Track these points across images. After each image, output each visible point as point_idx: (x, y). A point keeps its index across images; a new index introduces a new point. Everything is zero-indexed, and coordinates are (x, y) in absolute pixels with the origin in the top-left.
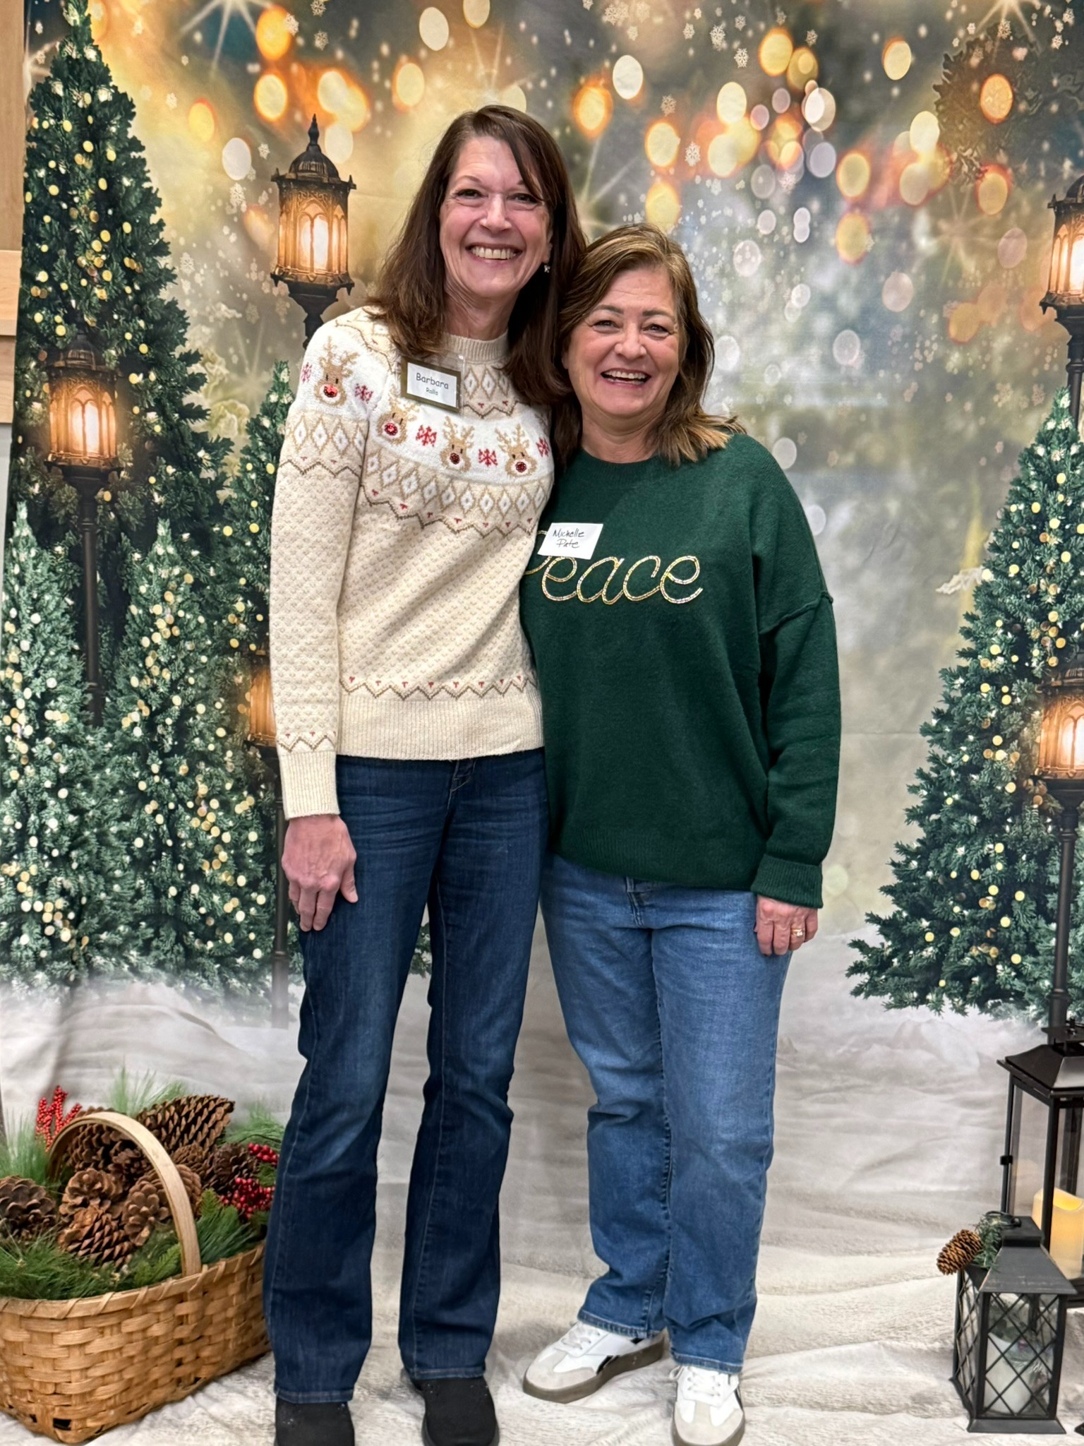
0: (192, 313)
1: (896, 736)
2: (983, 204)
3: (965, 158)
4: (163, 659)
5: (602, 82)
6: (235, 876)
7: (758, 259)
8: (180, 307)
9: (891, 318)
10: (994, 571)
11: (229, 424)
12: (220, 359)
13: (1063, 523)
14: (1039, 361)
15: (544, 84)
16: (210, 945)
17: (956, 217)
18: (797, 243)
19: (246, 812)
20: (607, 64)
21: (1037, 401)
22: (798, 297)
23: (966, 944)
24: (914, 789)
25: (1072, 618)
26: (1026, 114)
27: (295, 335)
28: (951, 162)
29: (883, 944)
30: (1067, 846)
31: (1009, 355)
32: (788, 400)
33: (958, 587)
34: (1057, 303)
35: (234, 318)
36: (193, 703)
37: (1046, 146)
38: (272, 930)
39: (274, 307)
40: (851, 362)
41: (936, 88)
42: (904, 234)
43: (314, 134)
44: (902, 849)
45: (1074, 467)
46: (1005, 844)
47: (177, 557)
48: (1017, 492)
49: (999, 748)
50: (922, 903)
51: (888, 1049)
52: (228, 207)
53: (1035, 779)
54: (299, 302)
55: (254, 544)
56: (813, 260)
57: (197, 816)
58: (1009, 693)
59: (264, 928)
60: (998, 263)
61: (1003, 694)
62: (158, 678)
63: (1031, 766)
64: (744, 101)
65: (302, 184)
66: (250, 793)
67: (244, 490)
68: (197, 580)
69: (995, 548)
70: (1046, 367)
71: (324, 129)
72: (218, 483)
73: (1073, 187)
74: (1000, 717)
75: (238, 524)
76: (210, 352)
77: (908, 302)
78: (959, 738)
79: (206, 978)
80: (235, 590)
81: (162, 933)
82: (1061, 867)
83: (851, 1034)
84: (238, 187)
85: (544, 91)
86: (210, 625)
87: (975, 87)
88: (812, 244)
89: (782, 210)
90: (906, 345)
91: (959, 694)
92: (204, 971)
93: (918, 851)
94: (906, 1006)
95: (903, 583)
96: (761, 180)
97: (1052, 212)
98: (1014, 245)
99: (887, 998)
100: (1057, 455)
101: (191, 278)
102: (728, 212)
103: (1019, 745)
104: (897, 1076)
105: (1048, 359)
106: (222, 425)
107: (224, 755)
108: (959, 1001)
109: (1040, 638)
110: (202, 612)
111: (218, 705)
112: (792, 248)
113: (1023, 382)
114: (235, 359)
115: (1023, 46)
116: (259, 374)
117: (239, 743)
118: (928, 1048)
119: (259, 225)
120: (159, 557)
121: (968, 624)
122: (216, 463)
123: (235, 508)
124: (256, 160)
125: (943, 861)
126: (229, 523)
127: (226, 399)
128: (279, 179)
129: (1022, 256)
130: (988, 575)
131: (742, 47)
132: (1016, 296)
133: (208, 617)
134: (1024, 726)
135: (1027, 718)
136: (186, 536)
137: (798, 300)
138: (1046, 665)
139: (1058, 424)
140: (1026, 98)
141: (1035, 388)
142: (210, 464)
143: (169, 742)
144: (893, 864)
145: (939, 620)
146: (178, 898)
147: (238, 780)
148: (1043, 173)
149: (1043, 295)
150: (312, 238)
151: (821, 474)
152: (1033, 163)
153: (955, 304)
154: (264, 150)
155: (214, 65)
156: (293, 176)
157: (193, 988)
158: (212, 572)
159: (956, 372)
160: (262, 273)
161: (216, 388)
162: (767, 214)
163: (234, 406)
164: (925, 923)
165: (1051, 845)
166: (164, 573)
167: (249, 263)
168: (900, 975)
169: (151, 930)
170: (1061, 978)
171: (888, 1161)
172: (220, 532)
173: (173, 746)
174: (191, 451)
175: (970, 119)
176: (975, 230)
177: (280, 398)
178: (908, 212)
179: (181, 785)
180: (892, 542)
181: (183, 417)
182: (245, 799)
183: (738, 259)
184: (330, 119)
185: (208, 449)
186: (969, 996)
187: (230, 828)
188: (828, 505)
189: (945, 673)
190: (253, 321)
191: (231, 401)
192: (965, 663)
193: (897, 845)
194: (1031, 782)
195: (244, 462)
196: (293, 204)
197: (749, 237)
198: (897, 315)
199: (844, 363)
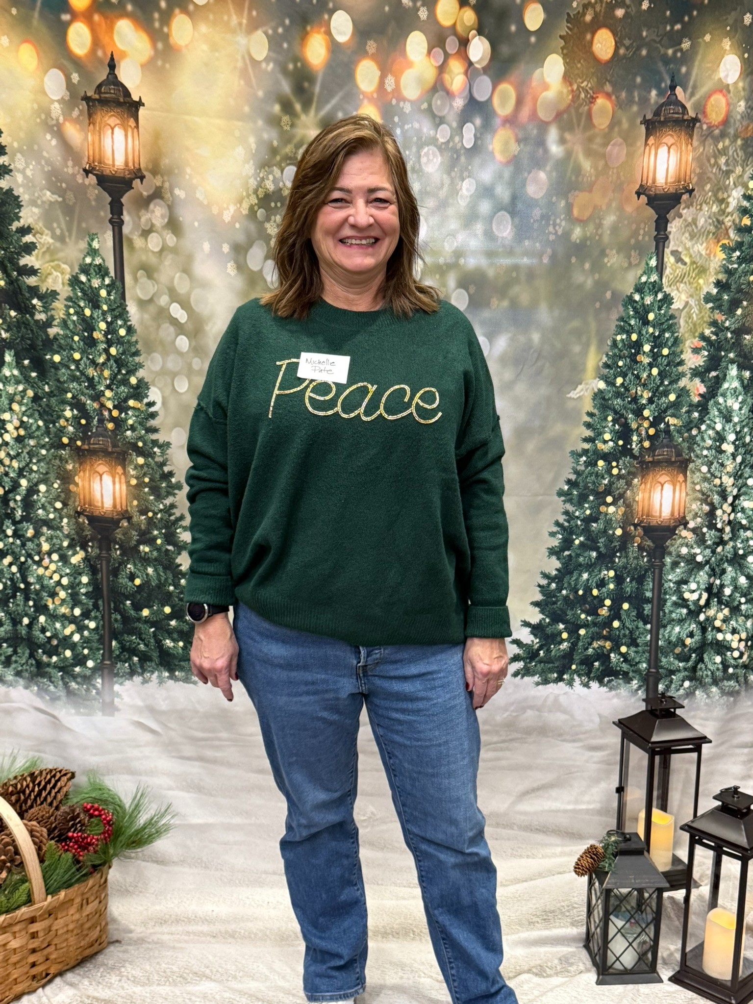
0: (25, 198)
1: (540, 498)
2: (596, 121)
3: (583, 88)
4: (12, 453)
5: (323, 30)
6: (72, 609)
7: (438, 160)
8: (16, 193)
9: (532, 203)
10: (606, 382)
11: (55, 281)
12: (46, 231)
13: (653, 348)
14: (635, 233)
15: (280, 30)
16: (55, 659)
17: (577, 130)
18: (465, 148)
19: (79, 562)
20: (326, 17)
21: (634, 261)
22: (467, 188)
23: (589, 640)
24: (553, 534)
25: (659, 414)
26: (625, 55)
27: (102, 214)
28: (572, 91)
29: (533, 641)
30: (657, 571)
31: (615, 229)
32: (462, 261)
33: (582, 394)
34: (647, 192)
35: (57, 201)
36: (37, 484)
37: (639, 80)
38: (101, 646)
39: (86, 193)
40: (505, 234)
41: (561, 37)
42: (541, 142)
43: (112, 66)
44: (545, 576)
45: (660, 308)
46: (615, 571)
47: (21, 377)
48: (620, 326)
49: (610, 504)
50: (559, 612)
51: (537, 713)
52: (49, 120)
53: (635, 526)
54: (105, 189)
55: (77, 368)
56: (477, 161)
57: (42, 566)
58: (617, 466)
59: (95, 645)
60: (606, 164)
61: (613, 467)
62: (9, 466)
63: (632, 516)
64: (426, 45)
65: (104, 102)
66: (81, 549)
67: (68, 328)
68: (36, 394)
69: (607, 366)
70: (640, 238)
71: (119, 62)
72: (49, 323)
73: (658, 109)
74: (611, 483)
75: (64, 353)
76: (39, 226)
77: (544, 191)
78: (583, 498)
79: (52, 682)
80: (64, 402)
81: (19, 651)
82: (653, 586)
83: (512, 704)
84: (56, 105)
85: (281, 36)
86: (47, 428)
87: (589, 37)
88: (476, 149)
89: (454, 125)
90: (543, 222)
91: (583, 468)
92: (50, 677)
93: (556, 576)
94: (549, 683)
95: (544, 391)
96: (439, 102)
97: (643, 127)
98: (617, 150)
99: (536, 678)
100: (648, 300)
101: (23, 172)
102: (416, 125)
103: (624, 502)
104: (543, 731)
105: (642, 232)
106: (50, 280)
107: (62, 521)
108: (585, 679)
109: (638, 428)
110: (41, 418)
111: (56, 486)
112: (462, 152)
113: (624, 248)
114: (58, 232)
115: (622, 8)
116: (76, 242)
117: (72, 513)
118: (565, 712)
119: (73, 133)
120: (6, 378)
121: (588, 419)
122: (46, 309)
123: (62, 342)
124: (70, 85)
125: (573, 583)
126: (58, 353)
127: (53, 261)
128: (86, 99)
129: (623, 158)
130: (602, 385)
131: (423, 5)
132: (619, 187)
133: (45, 421)
134: (627, 489)
135: (629, 484)
136: (26, 362)
137: (467, 190)
138: (642, 447)
139: (649, 278)
140: (624, 45)
141: (633, 253)
142: (41, 309)
143: (19, 513)
144: (539, 586)
145: (568, 416)
146: (30, 626)
147: (73, 539)
148: (637, 99)
149: (638, 187)
150: (113, 142)
151: (486, 314)
152: (630, 93)
153: (577, 193)
154: (75, 78)
155: (36, 14)
156: (97, 96)
157: (43, 690)
158: (47, 388)
159: (578, 241)
160: (77, 168)
161: (44, 253)
162: (444, 127)
163: (59, 266)
164: (561, 626)
165: (646, 571)
166: (11, 390)
167: (65, 161)
168: (545, 662)
169: (11, 649)
170: (654, 662)
171: (538, 789)
172: (51, 359)
173: (22, 516)
174: (27, 299)
175: (585, 60)
176: (590, 140)
177: (93, 260)
178: (543, 126)
179: (29, 545)
180: (536, 362)
181: (20, 274)
182: (78, 553)
183: (424, 160)
184: (123, 55)
185: (41, 298)
186: (592, 675)
187: (67, 574)
188: (491, 337)
189: (573, 453)
190: (71, 203)
191: (56, 262)
192: (586, 446)
193: (542, 573)
194: (632, 528)
195: (68, 307)
196: (98, 117)
197: (431, 144)
198: (537, 200)
199: (500, 235)
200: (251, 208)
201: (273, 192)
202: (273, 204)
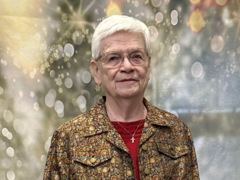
7: (157, 34)
9: (216, 56)
18: (172, 25)
22: (175, 49)
40: (199, 76)
42: (218, 18)
56: (180, 33)
77: (222, 48)
88: (180, 26)
89: (165, 12)
90: (222, 67)
102: (143, 14)
112: (171, 28)
137: (175, 51)
162: (159, 14)
178: (220, 9)
197: (152, 25)
198: (218, 54)
199: (196, 77)
200: (46, 70)
201: (59, 60)
202: (59, 67)
